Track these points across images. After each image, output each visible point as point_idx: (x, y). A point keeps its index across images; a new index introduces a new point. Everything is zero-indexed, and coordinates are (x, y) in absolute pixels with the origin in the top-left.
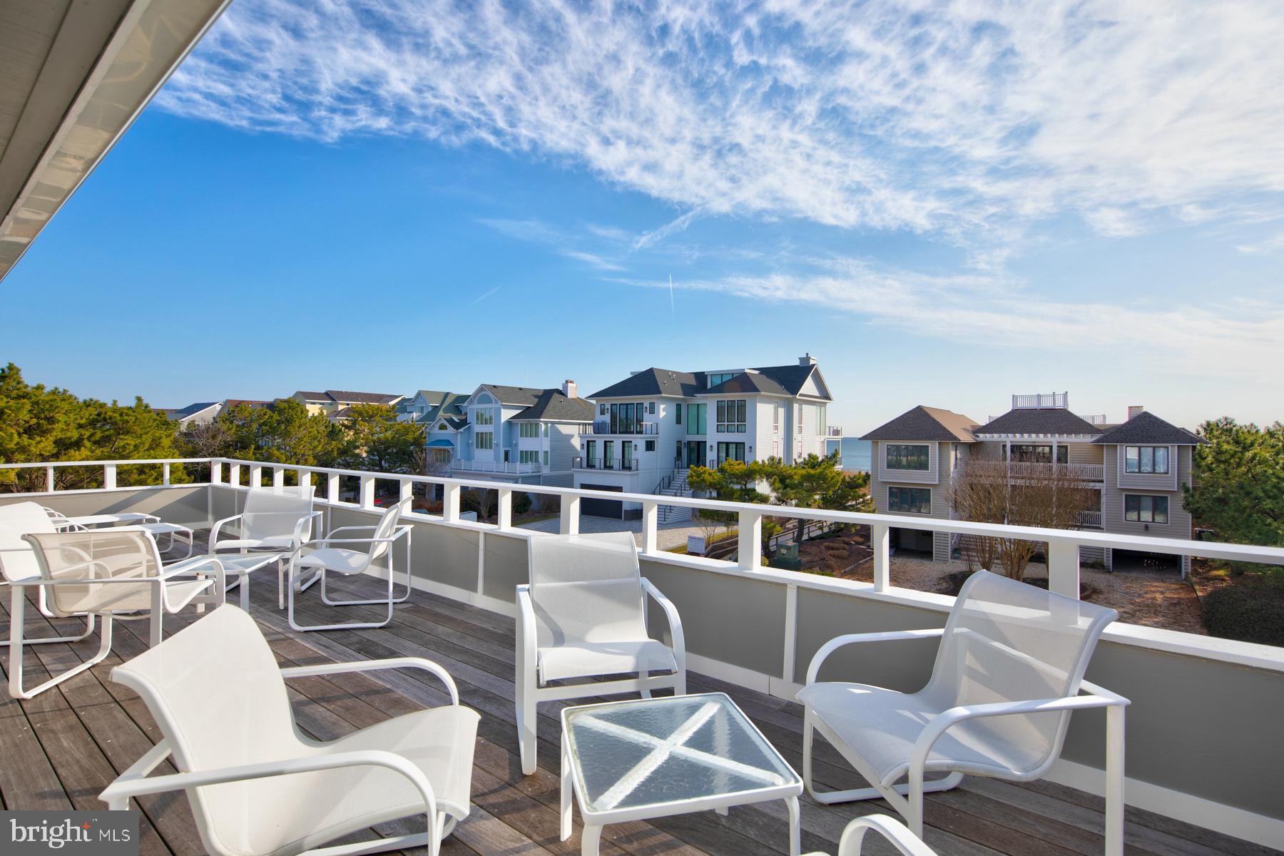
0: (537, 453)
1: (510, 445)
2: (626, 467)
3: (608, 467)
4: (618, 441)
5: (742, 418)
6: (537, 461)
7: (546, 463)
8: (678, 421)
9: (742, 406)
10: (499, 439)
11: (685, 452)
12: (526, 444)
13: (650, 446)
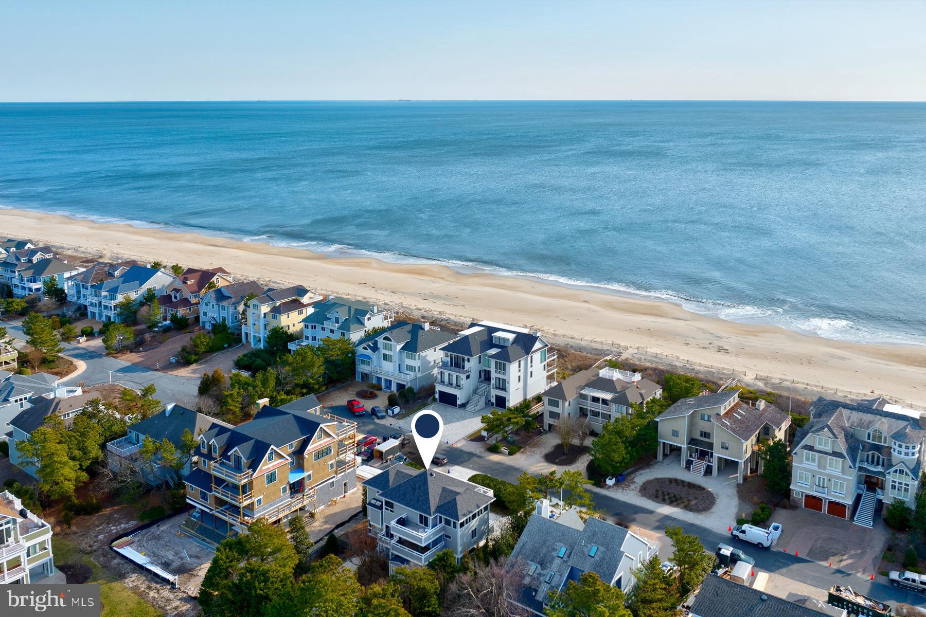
0: (415, 367)
1: (401, 361)
2: (458, 386)
3: (450, 384)
4: (454, 375)
5: (505, 370)
6: (415, 371)
7: (419, 371)
8: (480, 363)
9: (505, 365)
10: (396, 358)
11: (483, 374)
12: (409, 362)
13: (468, 377)
